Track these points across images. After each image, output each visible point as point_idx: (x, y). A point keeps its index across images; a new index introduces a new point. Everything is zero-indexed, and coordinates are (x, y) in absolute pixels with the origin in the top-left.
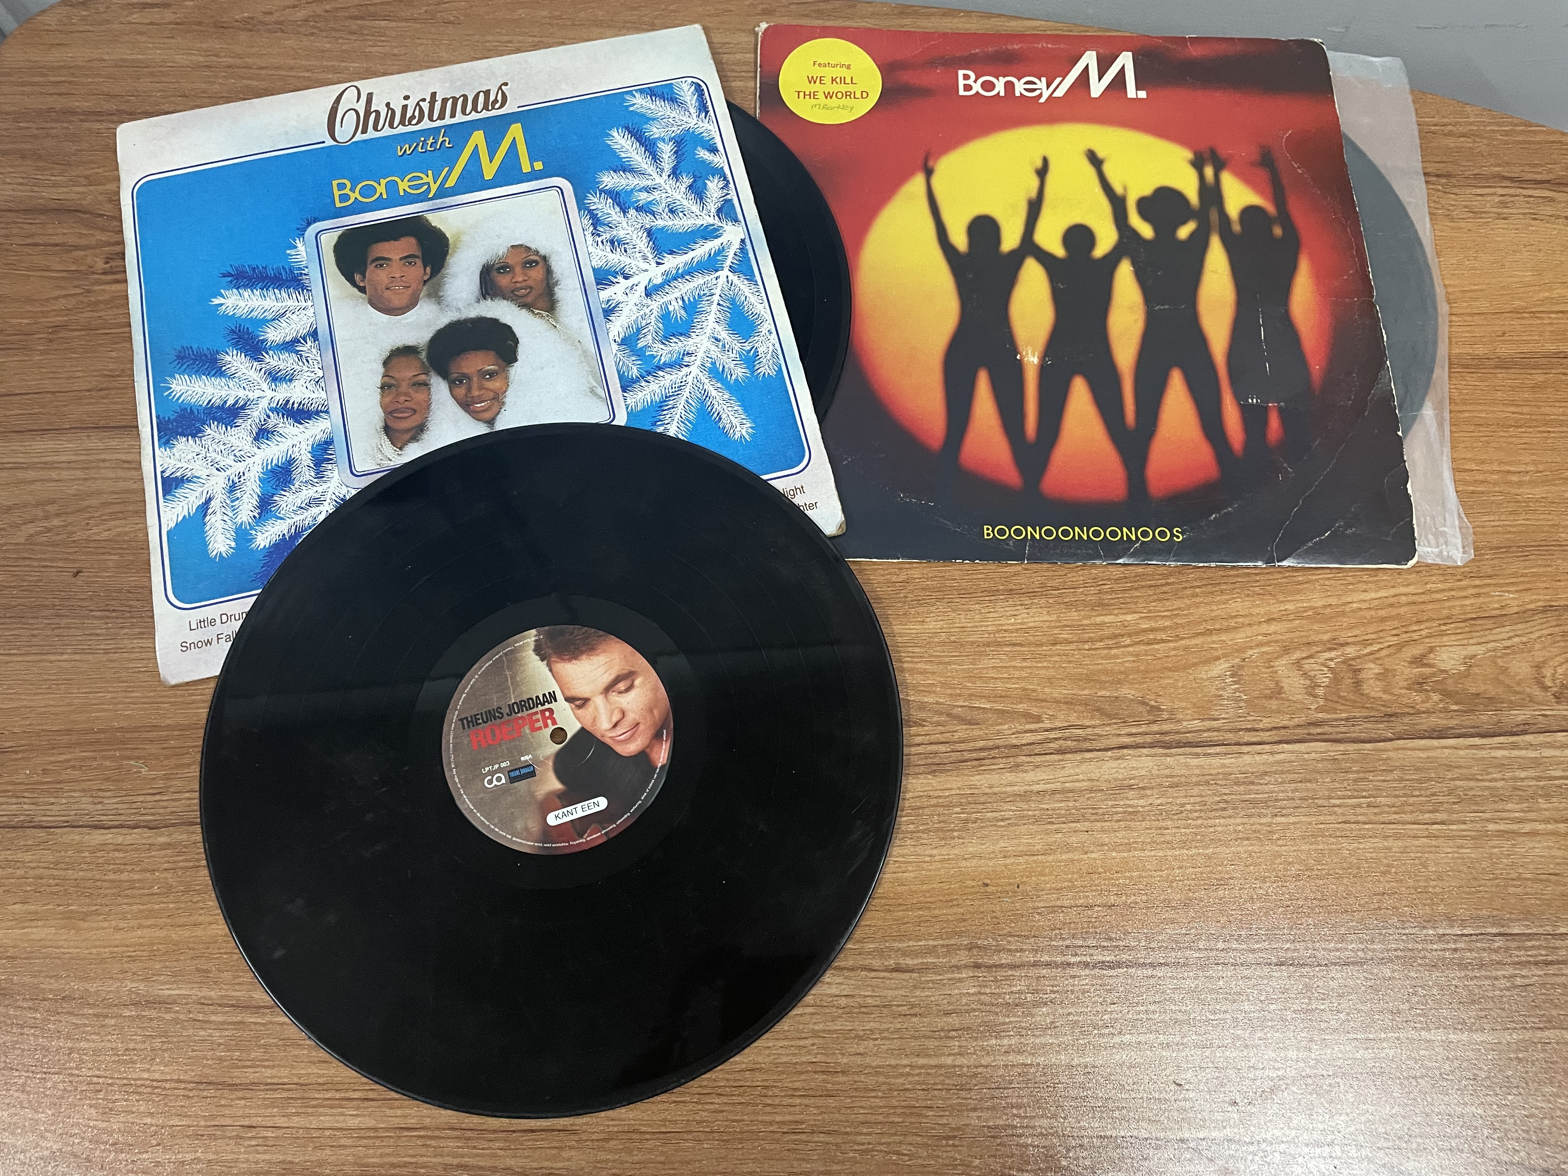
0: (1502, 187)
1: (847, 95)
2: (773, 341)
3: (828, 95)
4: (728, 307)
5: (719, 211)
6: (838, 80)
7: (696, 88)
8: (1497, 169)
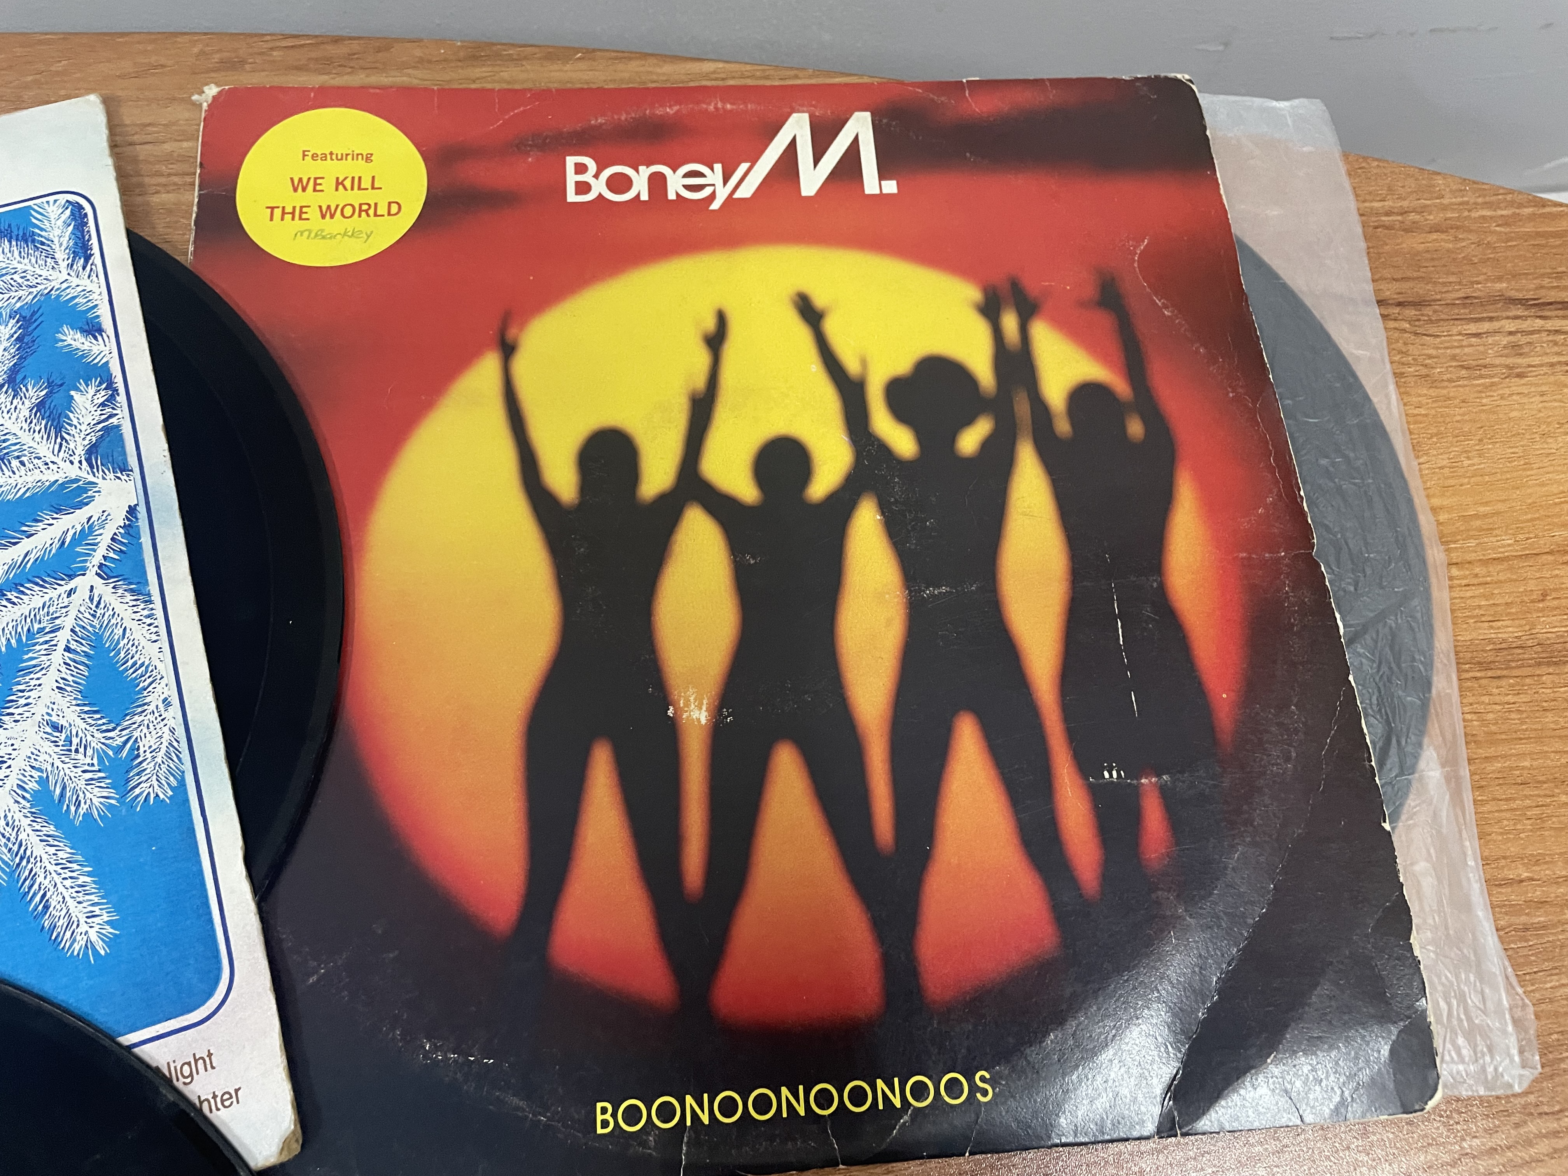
0: (1508, 318)
1: (363, 210)
2: (171, 723)
3: (327, 213)
4: (87, 655)
5: (92, 451)
6: (348, 183)
7: (72, 213)
8: (1498, 286)
